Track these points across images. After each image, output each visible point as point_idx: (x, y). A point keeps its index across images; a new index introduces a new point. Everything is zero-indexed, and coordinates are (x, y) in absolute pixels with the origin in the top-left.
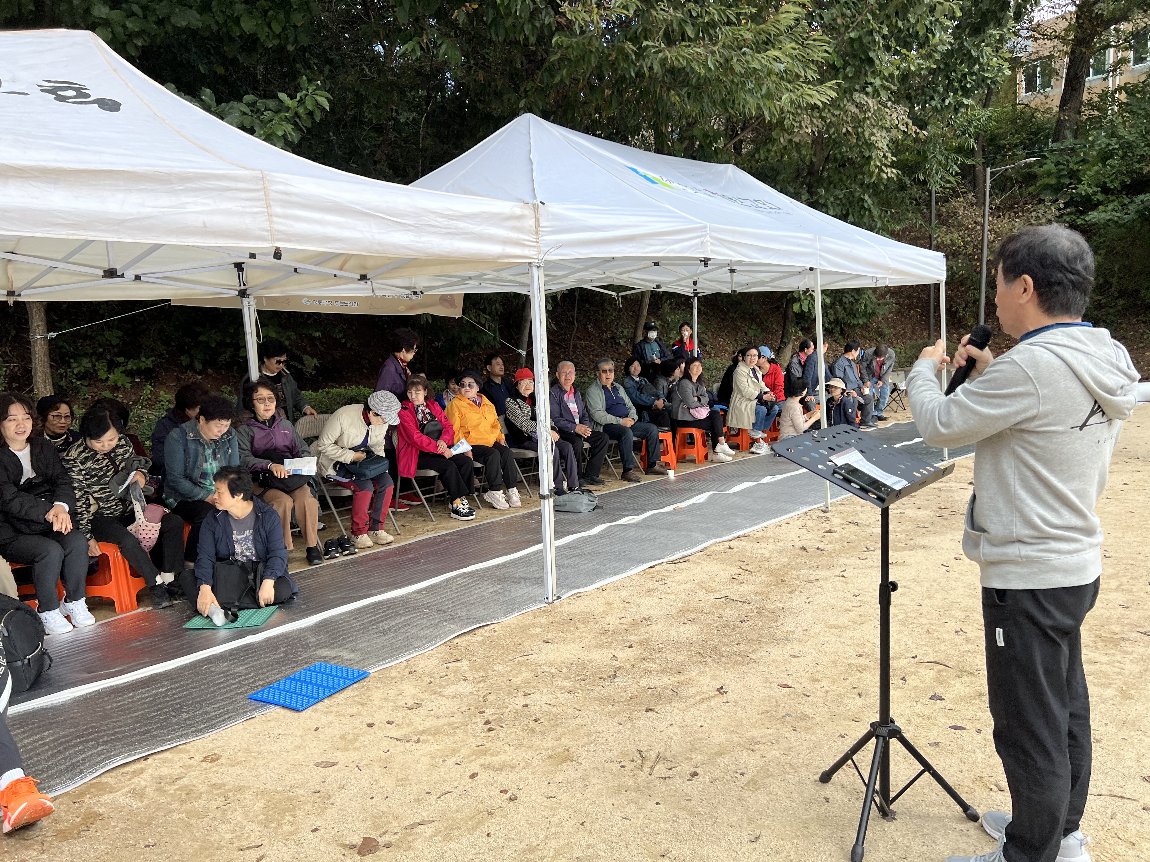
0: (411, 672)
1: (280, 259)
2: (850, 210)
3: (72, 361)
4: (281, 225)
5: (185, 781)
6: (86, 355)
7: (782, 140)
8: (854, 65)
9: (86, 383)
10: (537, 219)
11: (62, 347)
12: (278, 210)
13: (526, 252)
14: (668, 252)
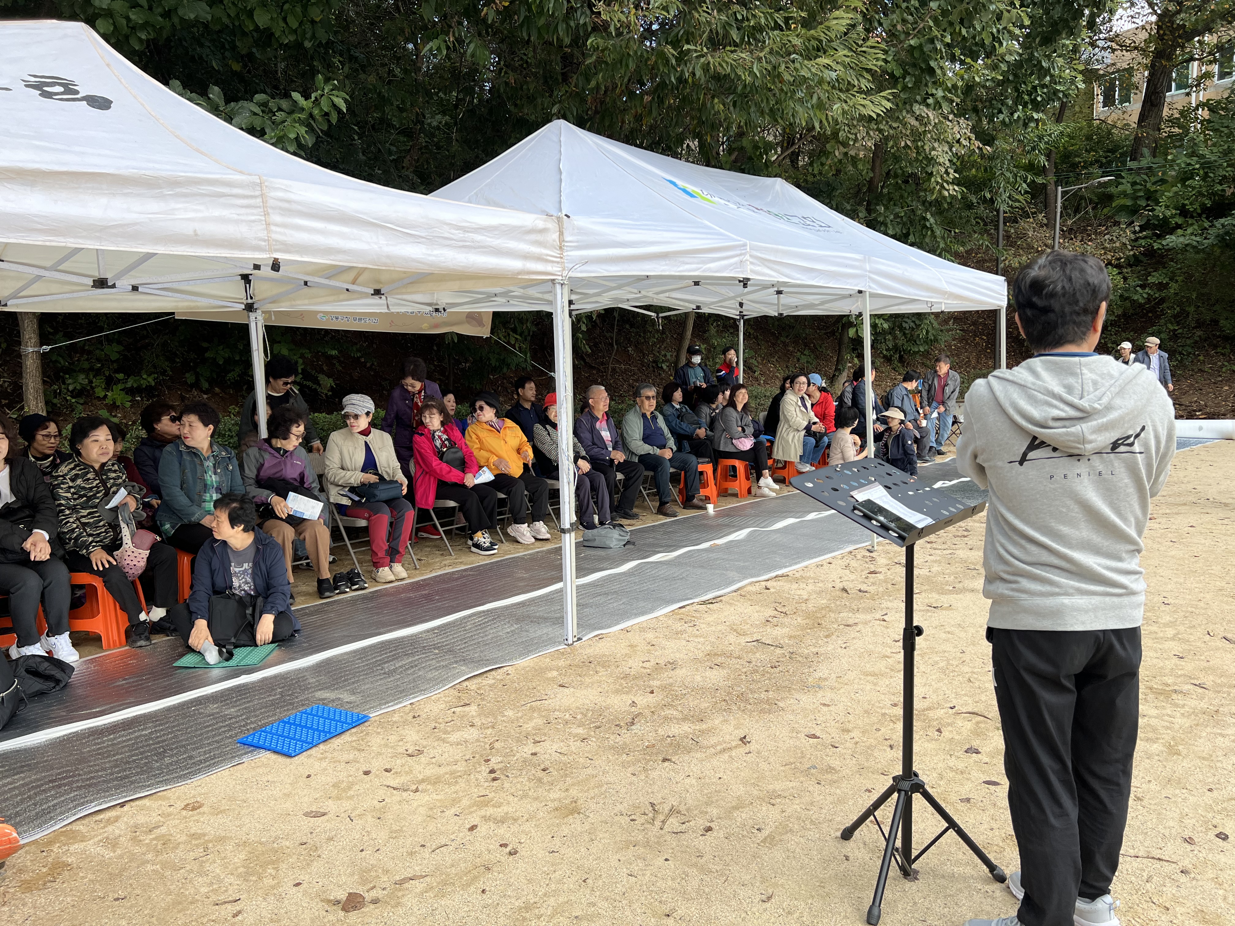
0: (414, 717)
1: (278, 271)
2: (911, 230)
3: (67, 376)
4: (279, 234)
5: (163, 830)
6: (82, 370)
7: (837, 153)
8: (914, 75)
9: (82, 401)
10: (561, 233)
11: (56, 361)
12: (276, 218)
13: (549, 268)
14: (704, 271)
